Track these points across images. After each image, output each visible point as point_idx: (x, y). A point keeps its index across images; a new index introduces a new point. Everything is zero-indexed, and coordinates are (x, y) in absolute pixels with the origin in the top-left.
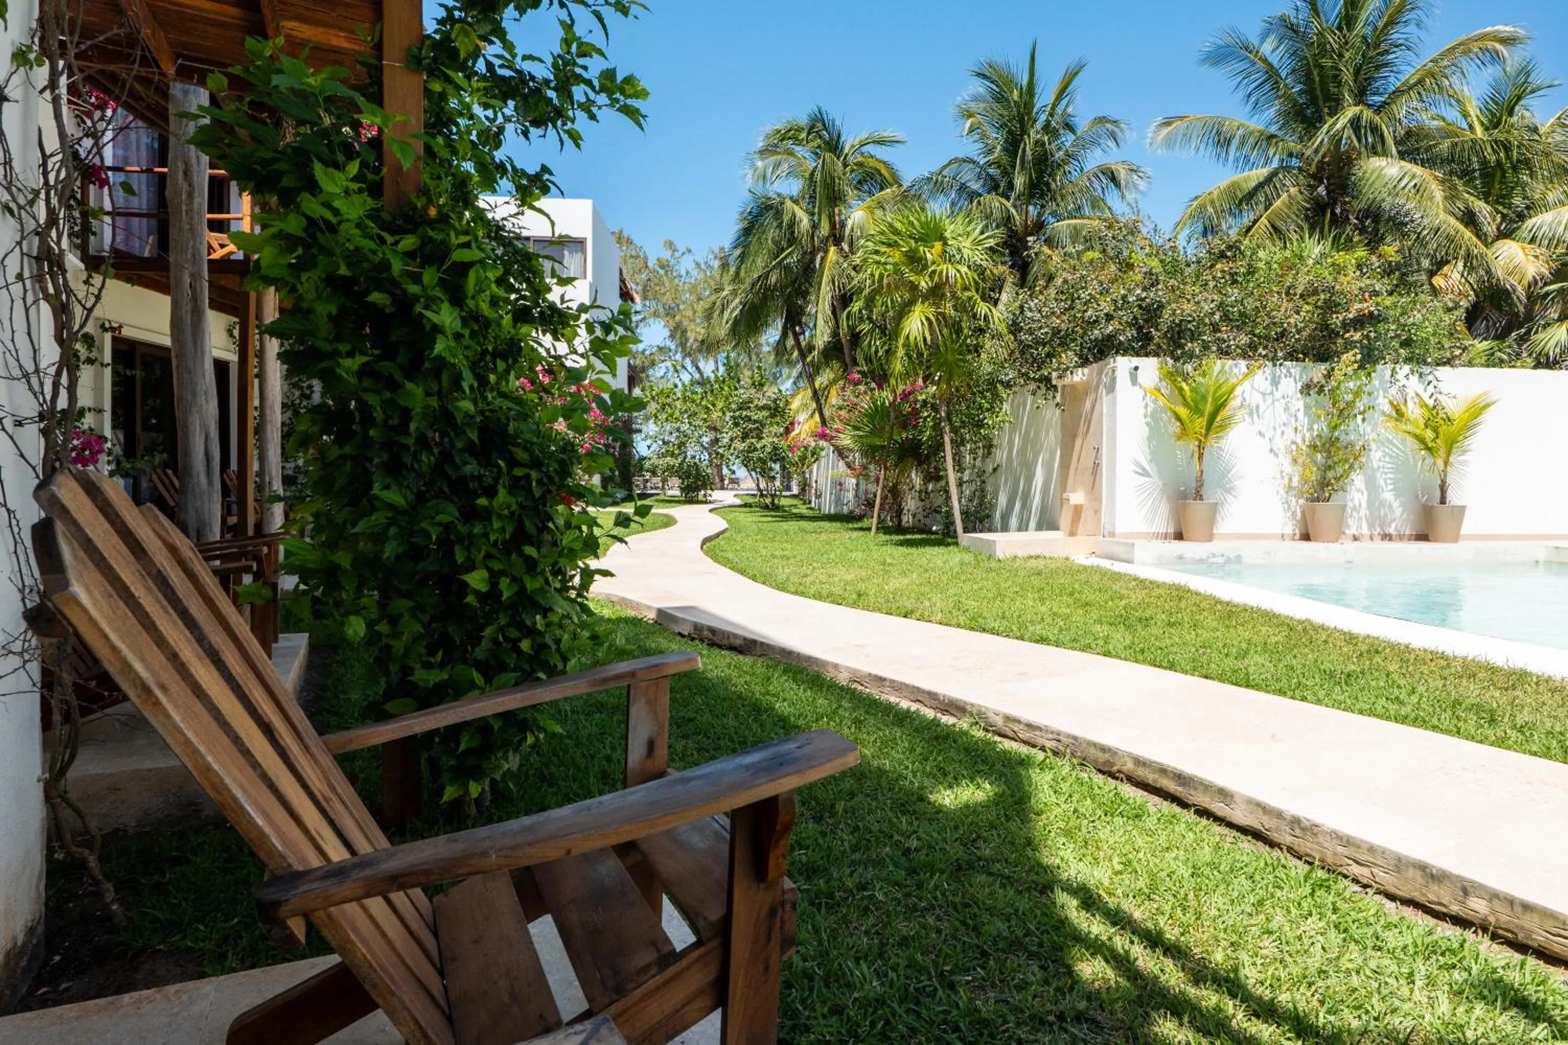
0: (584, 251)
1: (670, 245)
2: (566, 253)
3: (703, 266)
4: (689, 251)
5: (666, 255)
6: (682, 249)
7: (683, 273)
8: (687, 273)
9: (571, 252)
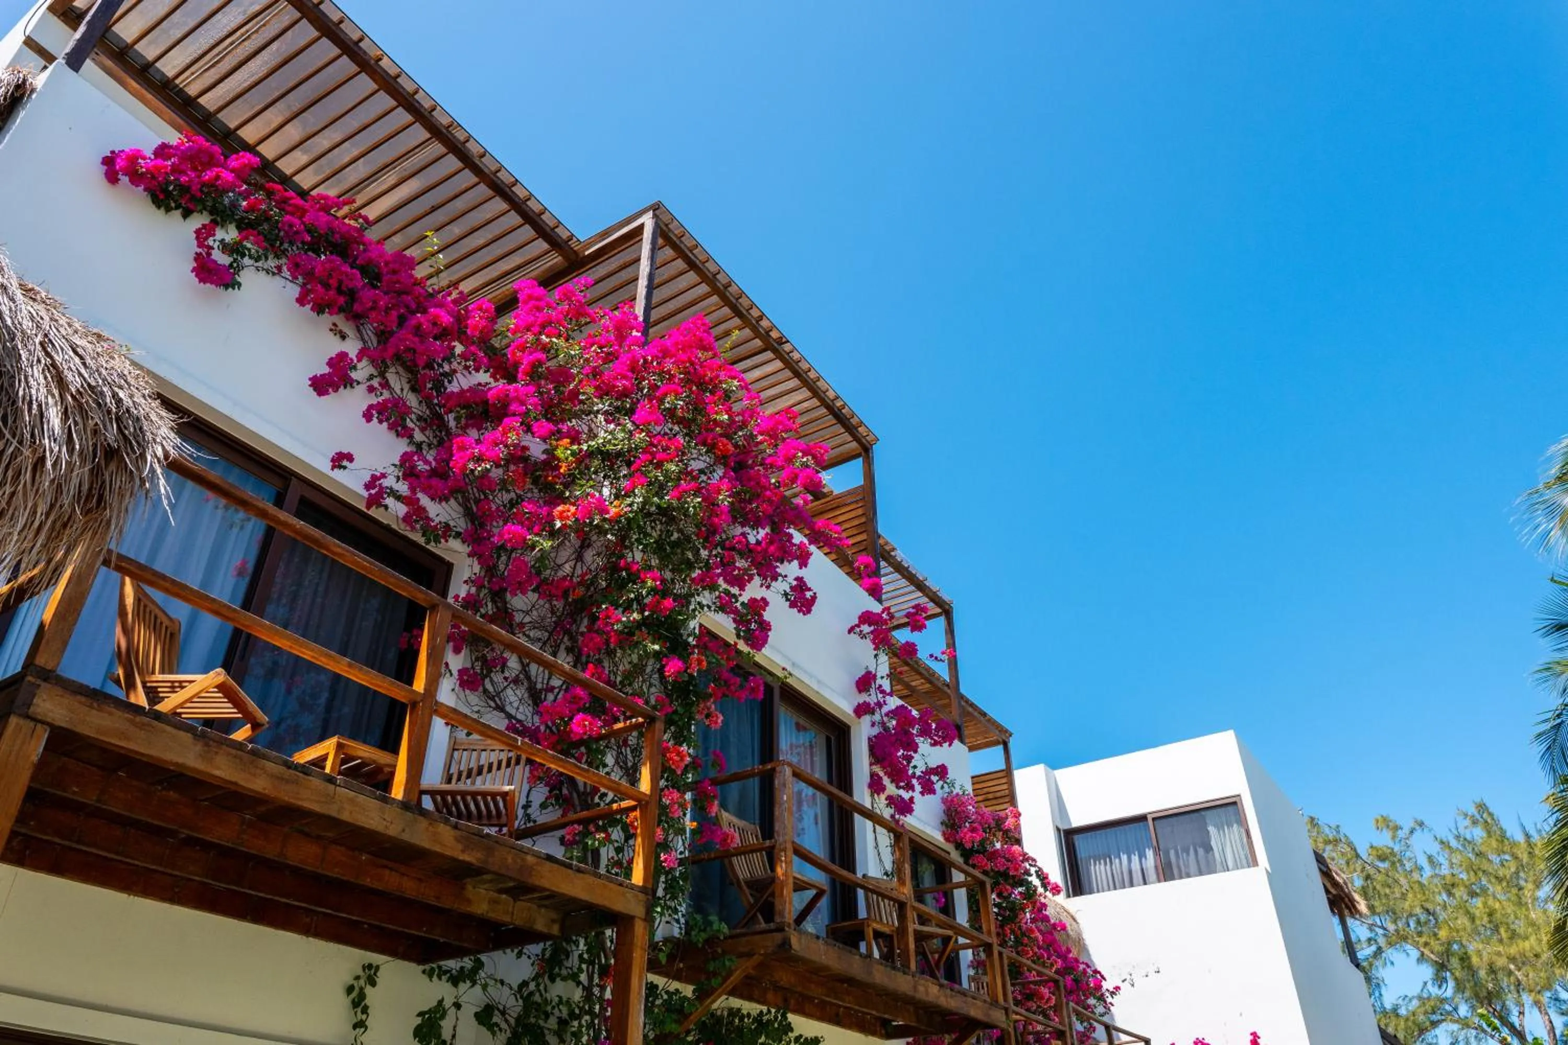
0: (1242, 821)
1: (1386, 823)
2: (1211, 829)
3: (1454, 843)
4: (1421, 824)
5: (1384, 840)
6: (1407, 824)
7: (1423, 861)
8: (1430, 859)
9: (1220, 827)
